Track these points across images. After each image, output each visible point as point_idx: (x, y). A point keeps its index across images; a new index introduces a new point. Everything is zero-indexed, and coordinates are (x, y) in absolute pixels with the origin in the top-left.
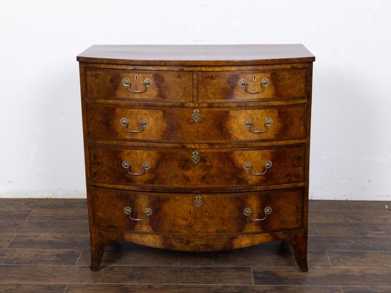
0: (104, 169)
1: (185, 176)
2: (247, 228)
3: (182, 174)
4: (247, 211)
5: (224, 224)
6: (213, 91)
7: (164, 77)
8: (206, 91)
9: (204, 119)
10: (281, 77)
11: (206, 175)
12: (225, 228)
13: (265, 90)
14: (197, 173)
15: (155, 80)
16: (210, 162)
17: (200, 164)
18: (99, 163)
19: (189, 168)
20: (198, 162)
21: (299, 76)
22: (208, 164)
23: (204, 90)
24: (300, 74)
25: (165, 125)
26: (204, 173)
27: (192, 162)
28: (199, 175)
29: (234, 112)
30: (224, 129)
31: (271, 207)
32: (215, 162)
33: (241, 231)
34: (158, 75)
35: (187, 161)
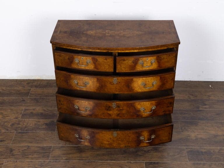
0: (65, 107)
1: (108, 114)
2: (141, 144)
3: (107, 113)
4: (142, 138)
5: (129, 143)
6: (124, 66)
7: (98, 59)
8: (121, 66)
9: (119, 83)
10: (162, 58)
11: (120, 113)
12: (130, 145)
13: (153, 65)
14: (115, 112)
15: (92, 60)
16: (122, 108)
17: (117, 109)
18: (62, 104)
19: (111, 110)
20: (116, 108)
21: (172, 56)
22: (121, 108)
23: (119, 66)
24: (173, 55)
25: (98, 85)
26: (119, 112)
27: (112, 108)
28: (116, 113)
29: (136, 79)
30: (130, 87)
31: (155, 135)
32: (125, 108)
33: (138, 146)
34: (94, 58)
35: (110, 107)
